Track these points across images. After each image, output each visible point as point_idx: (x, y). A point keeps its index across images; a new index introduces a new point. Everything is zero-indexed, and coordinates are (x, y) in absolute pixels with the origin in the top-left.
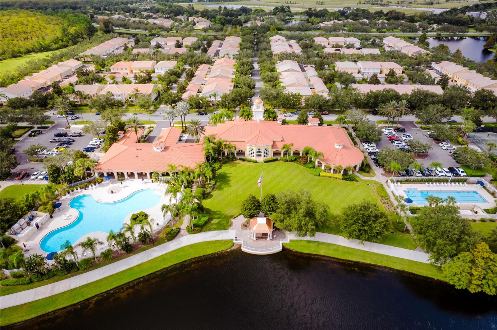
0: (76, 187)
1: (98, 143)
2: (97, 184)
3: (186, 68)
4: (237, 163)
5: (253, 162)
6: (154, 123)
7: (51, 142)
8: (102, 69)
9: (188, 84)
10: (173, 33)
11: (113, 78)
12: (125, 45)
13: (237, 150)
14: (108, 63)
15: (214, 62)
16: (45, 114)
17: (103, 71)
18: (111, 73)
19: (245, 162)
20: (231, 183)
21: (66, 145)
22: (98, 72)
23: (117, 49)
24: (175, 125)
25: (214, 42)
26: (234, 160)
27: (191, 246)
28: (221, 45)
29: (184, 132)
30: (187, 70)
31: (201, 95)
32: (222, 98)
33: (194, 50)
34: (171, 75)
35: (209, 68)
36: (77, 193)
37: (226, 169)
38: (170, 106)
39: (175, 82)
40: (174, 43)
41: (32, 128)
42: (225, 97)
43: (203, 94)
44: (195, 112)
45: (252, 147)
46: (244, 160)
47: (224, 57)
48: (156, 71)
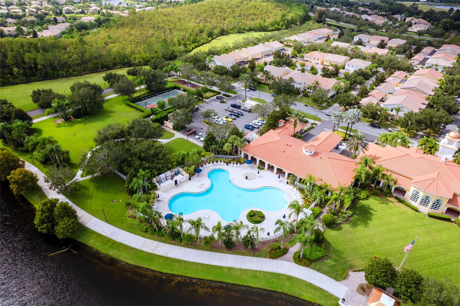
0: (221, 159)
1: (260, 124)
2: (239, 164)
3: (380, 70)
4: (390, 201)
5: (412, 208)
6: (320, 120)
7: (226, 110)
8: (298, 55)
9: (373, 89)
10: (382, 32)
11: (303, 65)
12: (329, 36)
13: (397, 186)
14: (304, 50)
15: (415, 71)
16: (233, 84)
17: (298, 56)
18: (304, 60)
19: (400, 204)
20: (371, 223)
21: (234, 117)
22: (293, 57)
23: (320, 39)
24: (339, 129)
25: (425, 48)
26: (387, 196)
27: (290, 278)
28: (432, 54)
29: (345, 140)
30: (378, 74)
31: (382, 105)
32: (406, 115)
33: (397, 53)
34: (359, 75)
35: (406, 77)
36: (220, 165)
37: (373, 203)
38: (343, 107)
39: (360, 84)
40: (378, 42)
41: (219, 93)
42: (409, 116)
43: (384, 105)
44: (368, 122)
45: (418, 190)
46: (400, 201)
47: (430, 67)
48: (346, 67)
